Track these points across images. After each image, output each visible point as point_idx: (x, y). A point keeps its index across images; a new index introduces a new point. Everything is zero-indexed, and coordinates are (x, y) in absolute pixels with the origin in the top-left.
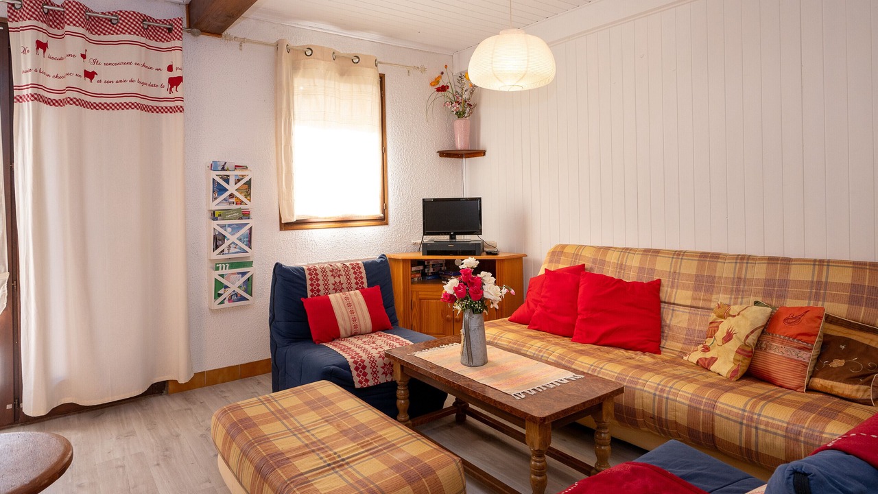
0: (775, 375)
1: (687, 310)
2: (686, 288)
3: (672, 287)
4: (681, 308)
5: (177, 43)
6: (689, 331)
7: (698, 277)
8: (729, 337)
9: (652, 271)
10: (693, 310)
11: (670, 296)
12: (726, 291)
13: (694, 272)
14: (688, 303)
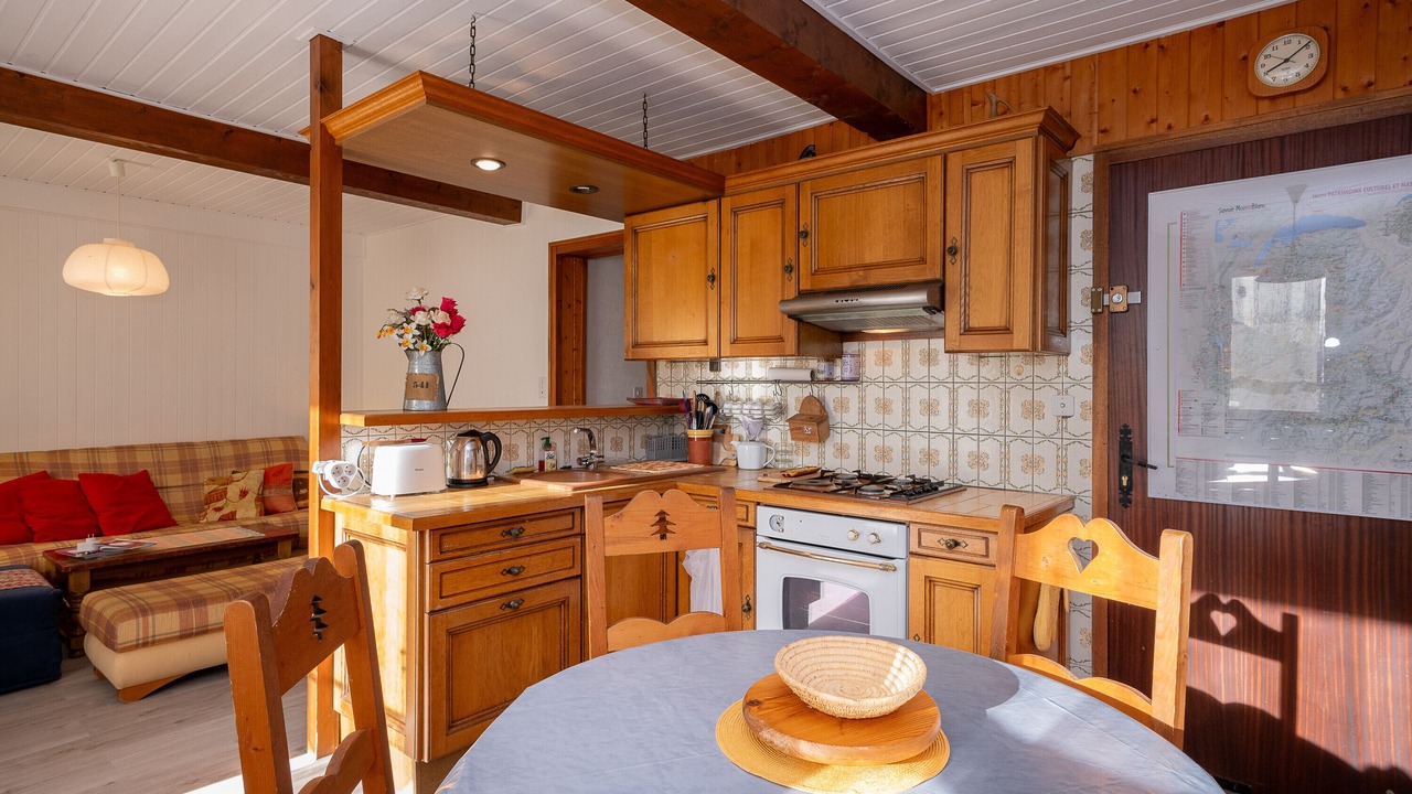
0: (278, 508)
1: (180, 489)
2: (172, 472)
3: (160, 474)
4: (174, 489)
6: (187, 504)
7: (182, 462)
8: (244, 494)
9: (135, 464)
10: (186, 488)
11: (162, 482)
12: (208, 469)
13: (177, 458)
14: (180, 483)
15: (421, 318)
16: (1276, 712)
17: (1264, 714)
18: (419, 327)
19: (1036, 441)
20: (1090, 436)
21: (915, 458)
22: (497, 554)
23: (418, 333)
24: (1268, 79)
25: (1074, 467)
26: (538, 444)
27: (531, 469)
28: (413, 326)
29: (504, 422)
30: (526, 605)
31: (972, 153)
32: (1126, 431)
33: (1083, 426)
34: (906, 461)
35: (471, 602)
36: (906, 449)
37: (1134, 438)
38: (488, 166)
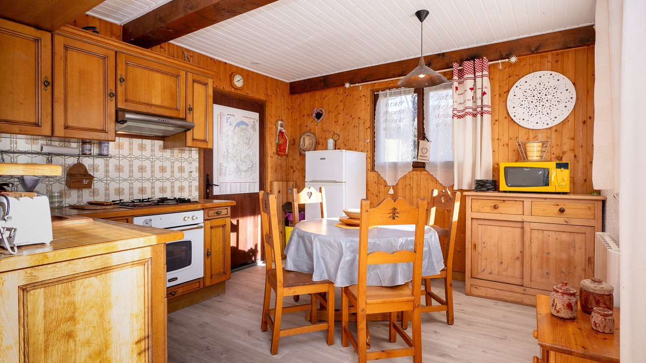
16: (236, 246)
17: (234, 247)
19: (182, 180)
20: (198, 178)
21: (136, 191)
24: (236, 83)
25: (194, 189)
31: (196, 76)
32: (208, 175)
33: (196, 175)
34: (131, 194)
36: (131, 188)
37: (209, 177)
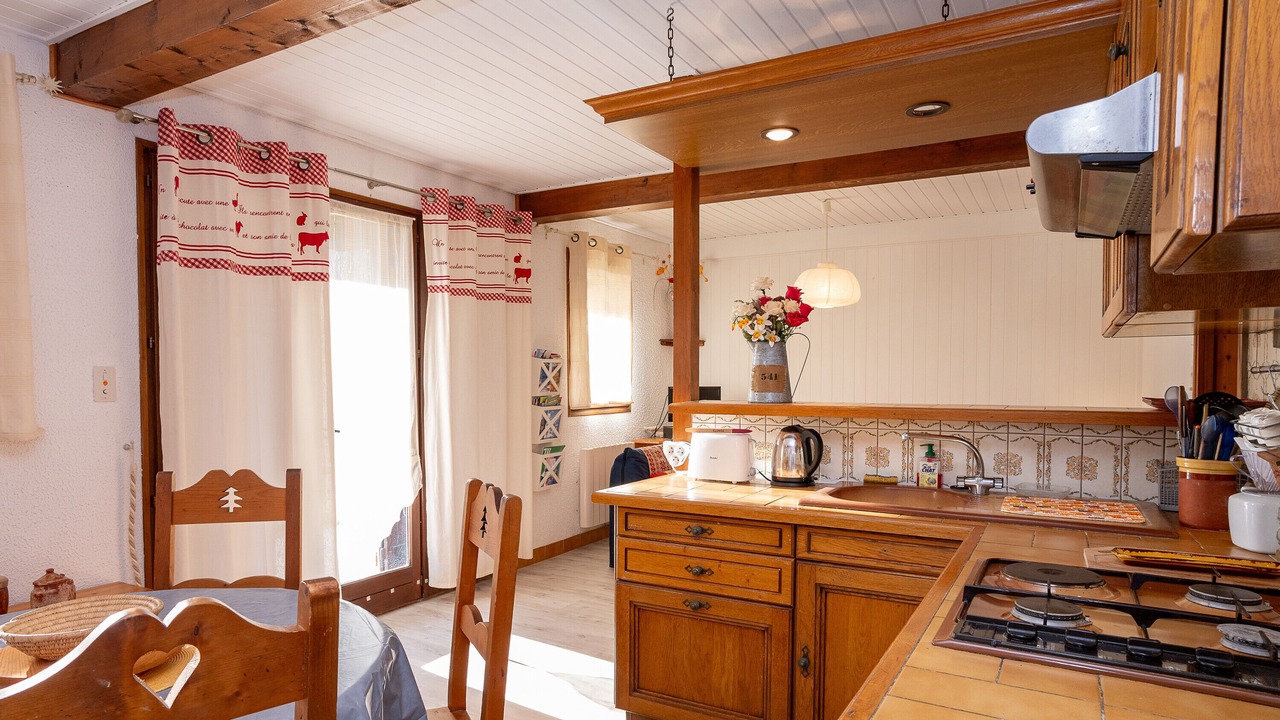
5: (527, 236)
15: (772, 308)
18: (771, 318)
22: (681, 547)
23: (770, 323)
26: (920, 452)
27: (893, 480)
28: (766, 316)
29: (868, 421)
30: (712, 611)
35: (655, 586)
38: (779, 135)
